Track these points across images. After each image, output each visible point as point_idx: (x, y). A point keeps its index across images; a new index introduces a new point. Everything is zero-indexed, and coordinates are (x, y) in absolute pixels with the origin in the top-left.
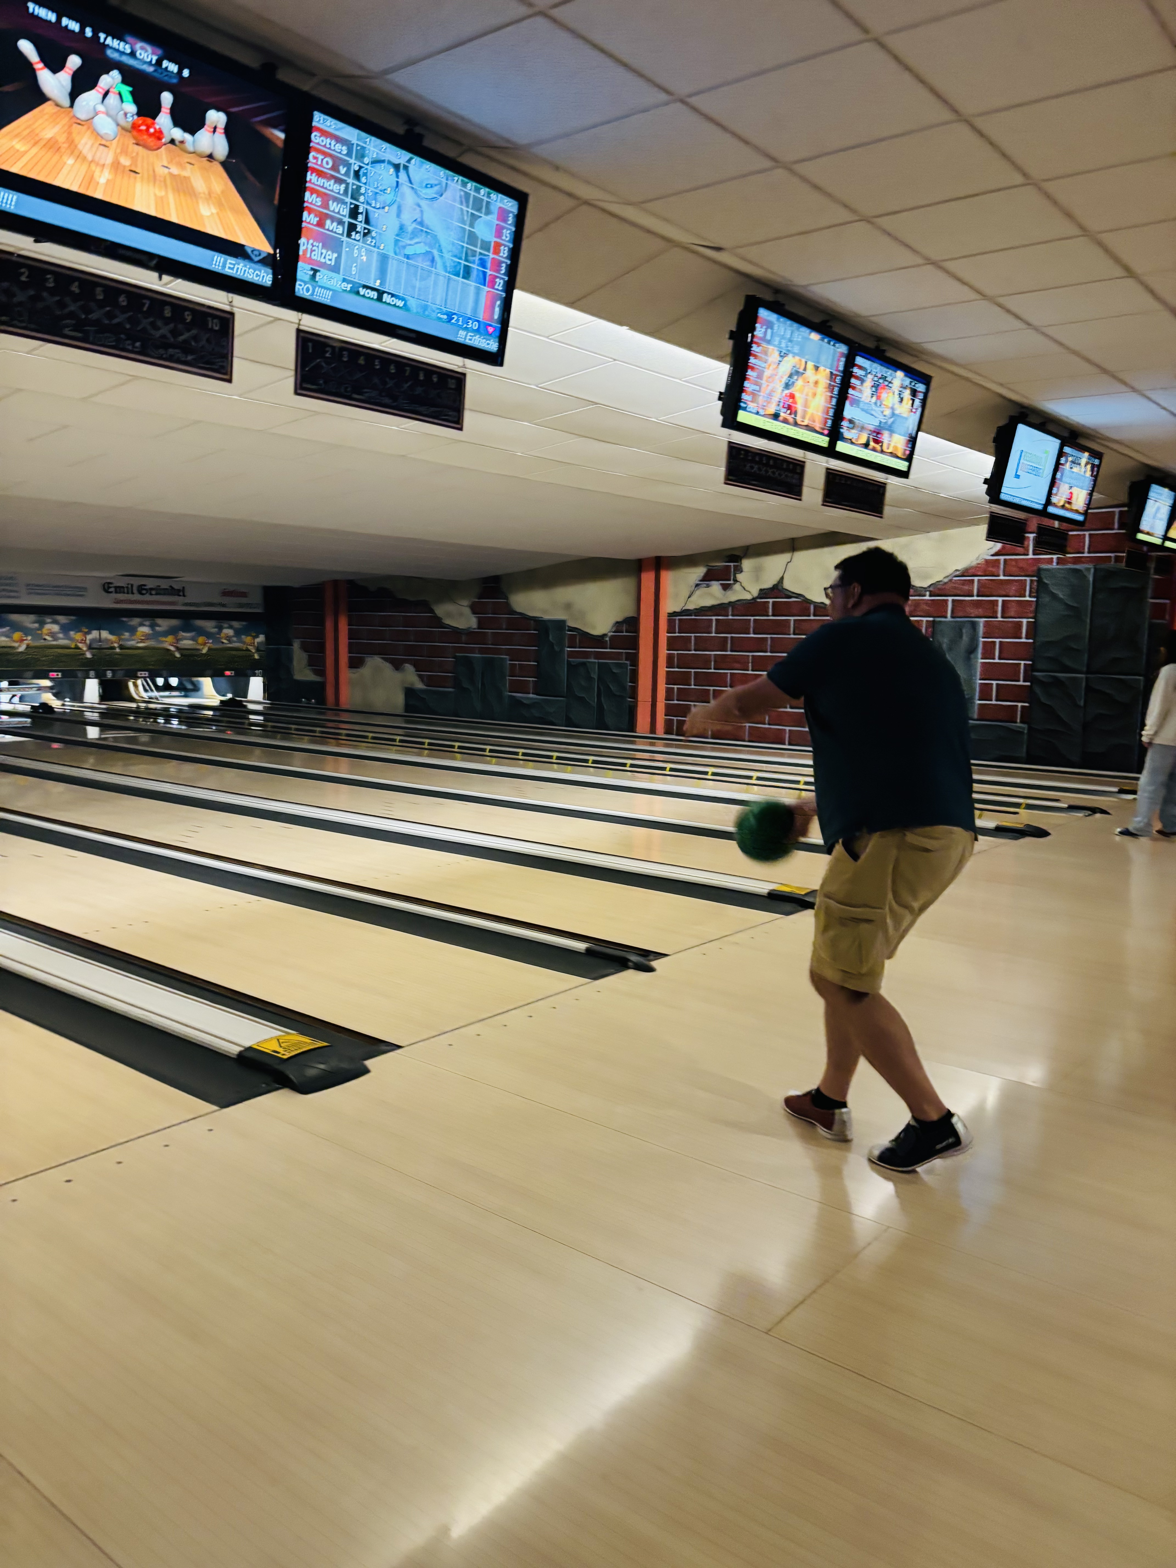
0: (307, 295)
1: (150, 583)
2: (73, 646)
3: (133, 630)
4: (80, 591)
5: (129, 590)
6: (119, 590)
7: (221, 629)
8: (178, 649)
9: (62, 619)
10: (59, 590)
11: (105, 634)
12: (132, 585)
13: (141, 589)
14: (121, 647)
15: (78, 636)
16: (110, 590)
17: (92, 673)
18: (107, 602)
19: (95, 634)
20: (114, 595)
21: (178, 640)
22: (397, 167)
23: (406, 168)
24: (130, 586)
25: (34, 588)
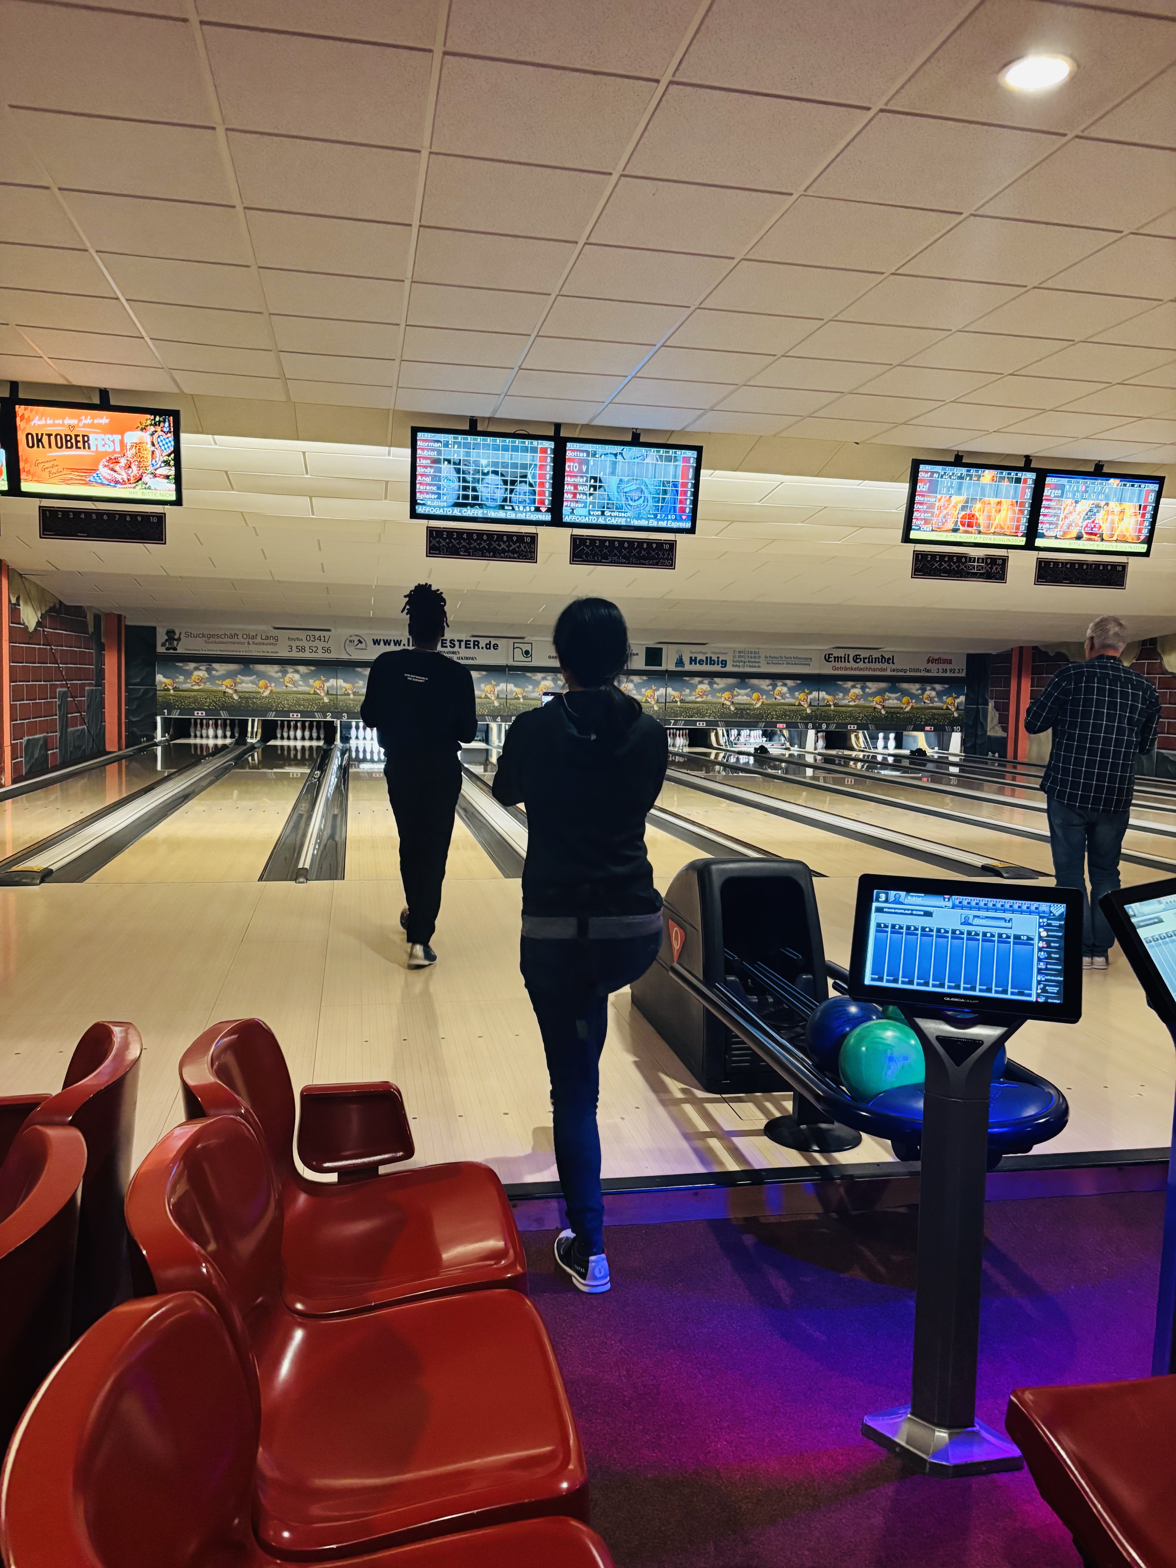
0: (569, 520)
1: (864, 654)
2: (797, 704)
3: (846, 692)
4: (807, 661)
5: (846, 659)
6: (837, 659)
7: (924, 690)
8: (884, 707)
9: (790, 683)
10: (788, 661)
11: (823, 694)
12: (848, 655)
13: (856, 659)
14: (835, 705)
15: (802, 696)
16: (830, 660)
17: (810, 725)
18: (827, 669)
19: (815, 694)
20: (833, 663)
21: (884, 700)
22: (616, 455)
23: (621, 454)
24: (847, 656)
25: (771, 660)
